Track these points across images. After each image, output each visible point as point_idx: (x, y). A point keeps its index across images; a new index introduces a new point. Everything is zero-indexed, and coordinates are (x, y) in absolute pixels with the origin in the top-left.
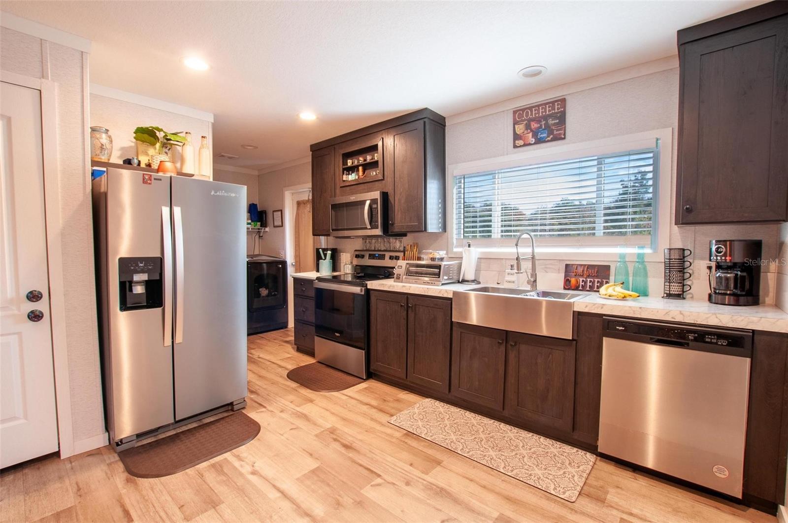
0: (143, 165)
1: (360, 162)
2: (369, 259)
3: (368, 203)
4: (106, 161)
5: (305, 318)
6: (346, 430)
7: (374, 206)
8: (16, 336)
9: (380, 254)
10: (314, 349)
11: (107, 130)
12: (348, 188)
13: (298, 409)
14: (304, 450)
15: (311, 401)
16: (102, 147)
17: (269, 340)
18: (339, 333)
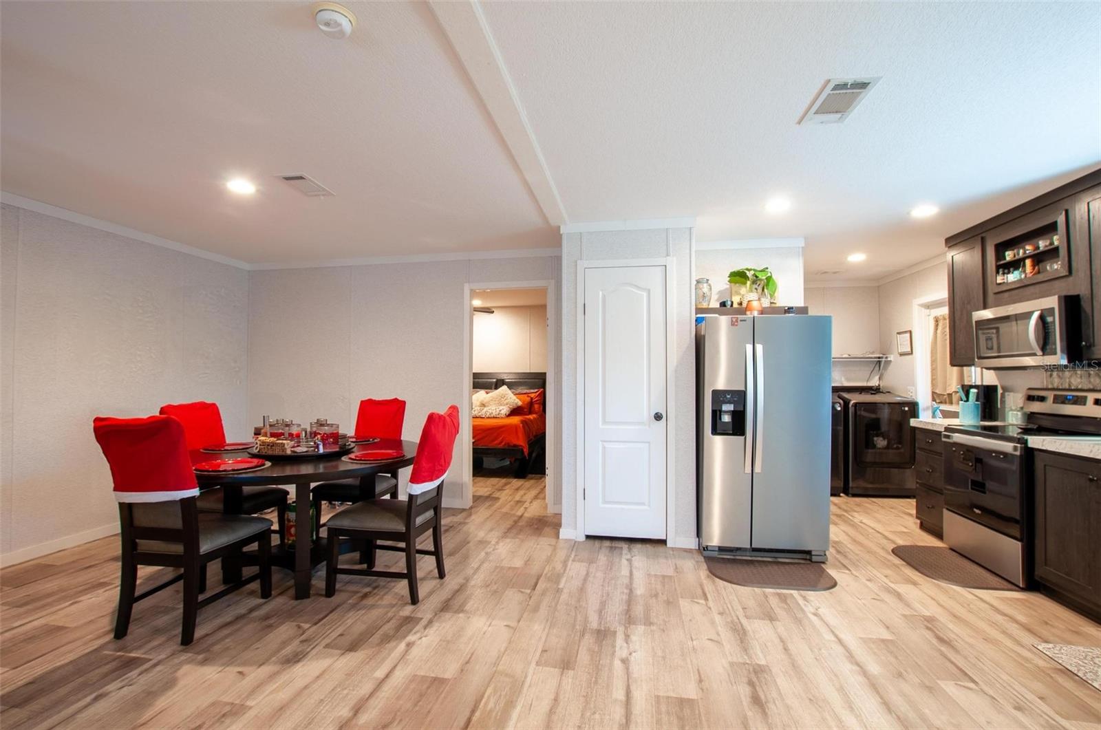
0: (735, 305)
1: (1027, 252)
2: (1054, 402)
3: (1036, 315)
4: (706, 307)
5: (931, 481)
6: (951, 626)
7: (1049, 319)
8: (647, 444)
9: (1077, 396)
10: (942, 528)
11: (708, 280)
12: (1006, 295)
13: (892, 585)
14: (881, 620)
15: (915, 584)
16: (704, 296)
17: (882, 507)
18: (980, 510)
